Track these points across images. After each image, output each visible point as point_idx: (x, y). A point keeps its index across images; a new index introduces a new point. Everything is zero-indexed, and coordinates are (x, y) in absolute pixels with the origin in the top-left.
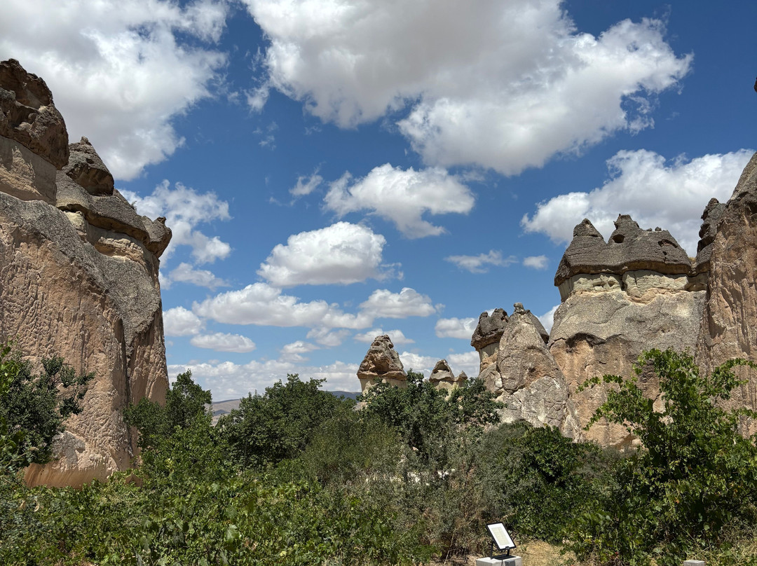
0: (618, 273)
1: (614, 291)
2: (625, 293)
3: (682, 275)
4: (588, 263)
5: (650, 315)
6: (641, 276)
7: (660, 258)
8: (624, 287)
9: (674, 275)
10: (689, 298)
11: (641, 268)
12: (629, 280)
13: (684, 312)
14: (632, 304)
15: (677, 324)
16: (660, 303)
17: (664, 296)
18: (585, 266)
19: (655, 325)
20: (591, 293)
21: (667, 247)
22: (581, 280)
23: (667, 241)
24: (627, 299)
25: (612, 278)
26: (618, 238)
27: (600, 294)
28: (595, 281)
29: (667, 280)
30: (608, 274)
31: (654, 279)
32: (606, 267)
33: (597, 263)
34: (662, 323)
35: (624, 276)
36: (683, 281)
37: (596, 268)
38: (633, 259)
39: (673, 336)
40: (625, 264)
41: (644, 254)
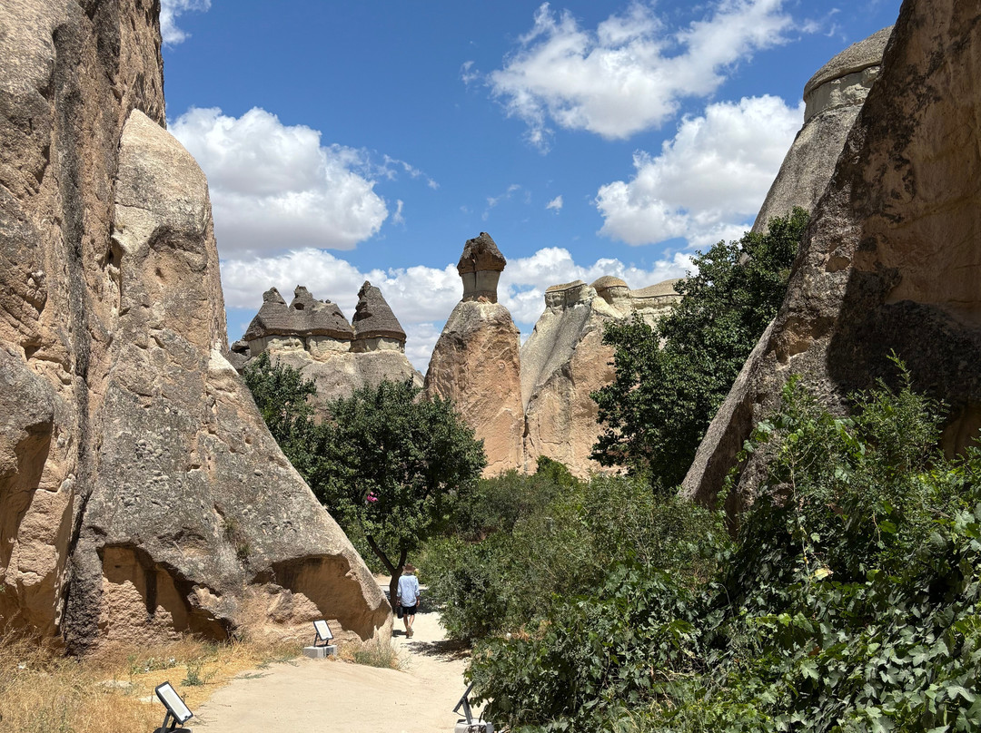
0: (303, 337)
1: (299, 350)
2: (308, 353)
3: (347, 340)
4: (281, 328)
5: (329, 371)
6: (321, 341)
7: (334, 327)
8: (307, 348)
9: (342, 340)
10: (352, 358)
11: (322, 334)
12: (312, 343)
13: (350, 370)
14: (314, 362)
15: (346, 378)
16: (334, 363)
17: (336, 356)
18: (279, 330)
19: (333, 380)
20: (282, 352)
21: (337, 318)
22: (275, 340)
23: (337, 313)
24: (310, 358)
25: (297, 340)
26: (299, 306)
27: (289, 352)
28: (285, 342)
29: (338, 344)
30: (295, 337)
31: (330, 343)
32: (294, 331)
33: (287, 328)
34: (337, 379)
35: (307, 339)
36: (348, 345)
37: (286, 331)
38: (316, 327)
39: (345, 388)
40: (310, 331)
41: (325, 324)
